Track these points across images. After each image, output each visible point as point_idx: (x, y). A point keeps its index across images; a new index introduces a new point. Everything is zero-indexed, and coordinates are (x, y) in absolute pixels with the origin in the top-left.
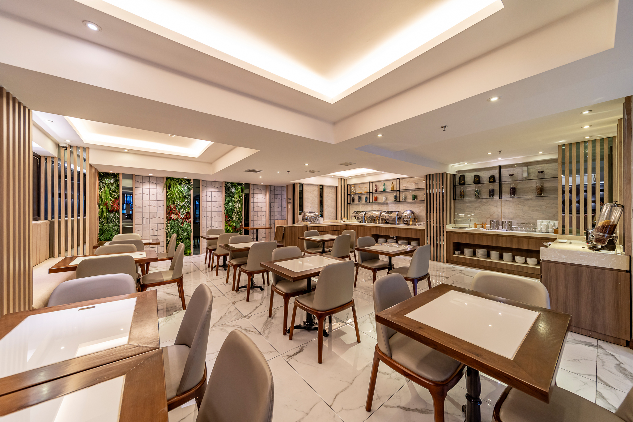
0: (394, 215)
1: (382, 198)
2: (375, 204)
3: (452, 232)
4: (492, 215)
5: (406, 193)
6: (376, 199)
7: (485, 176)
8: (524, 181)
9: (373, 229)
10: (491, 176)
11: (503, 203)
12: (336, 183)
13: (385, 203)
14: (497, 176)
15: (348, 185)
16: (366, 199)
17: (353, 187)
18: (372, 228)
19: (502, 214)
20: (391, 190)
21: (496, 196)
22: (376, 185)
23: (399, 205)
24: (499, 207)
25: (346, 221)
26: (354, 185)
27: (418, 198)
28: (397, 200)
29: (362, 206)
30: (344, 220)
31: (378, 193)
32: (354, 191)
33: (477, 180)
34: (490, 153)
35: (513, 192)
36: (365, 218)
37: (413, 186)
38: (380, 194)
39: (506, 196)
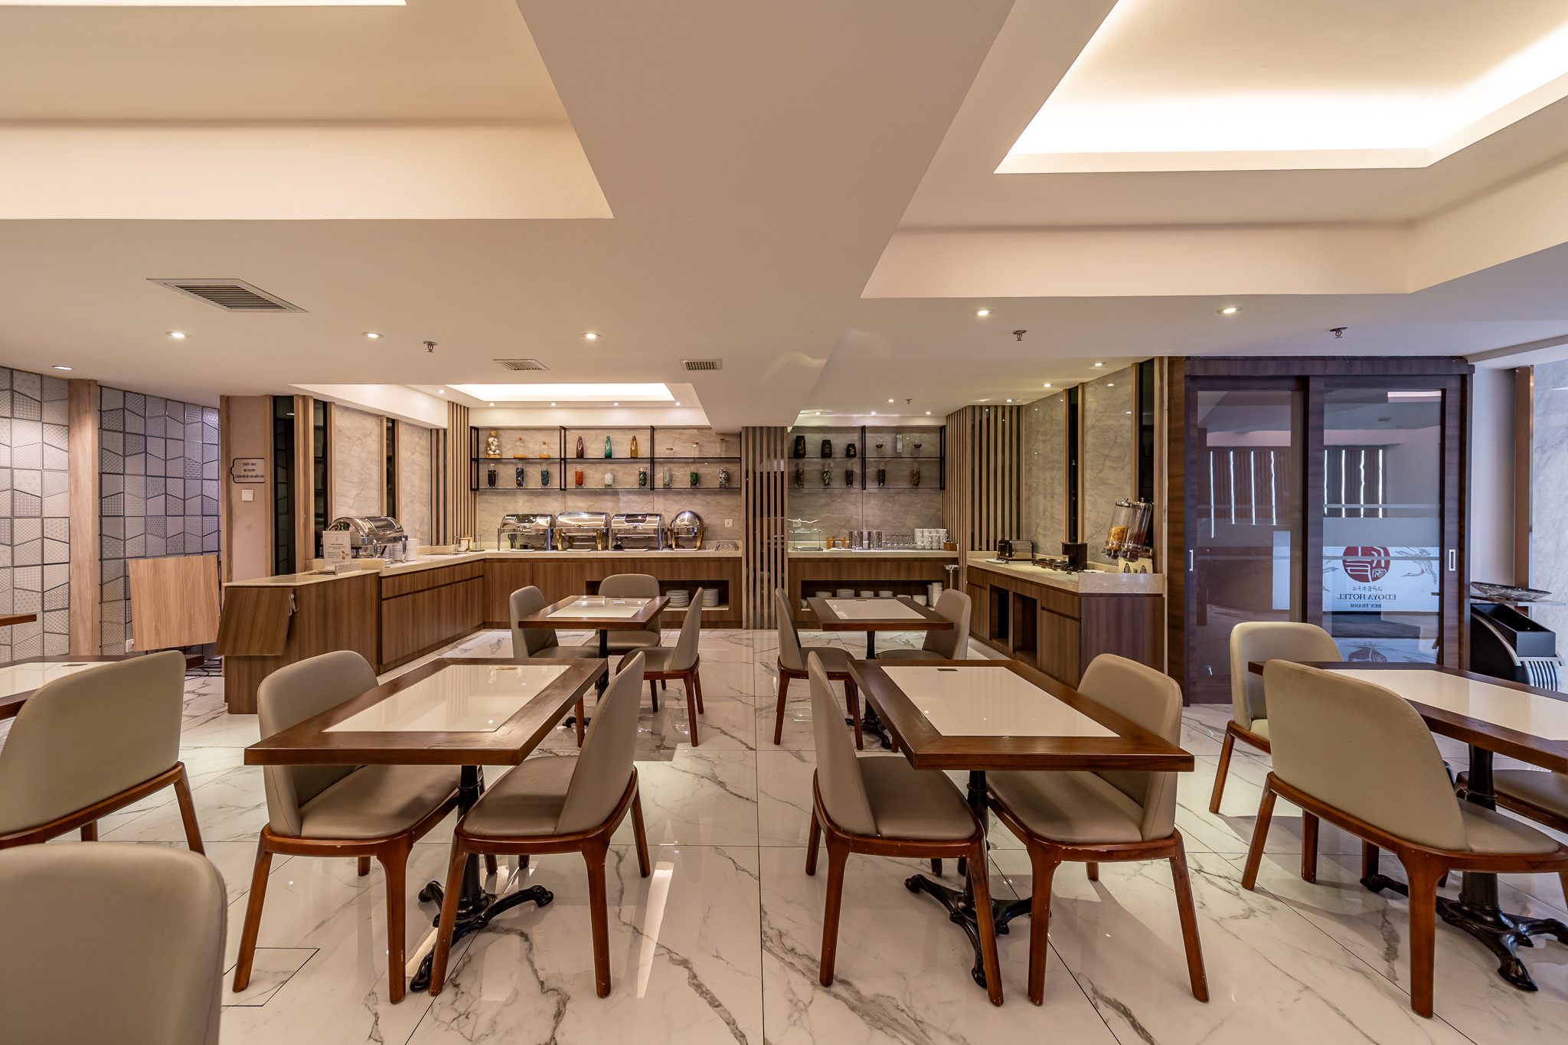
0: (652, 524)
1: (597, 477)
2: (576, 494)
3: (799, 560)
4: (848, 521)
5: (671, 466)
6: (580, 479)
7: (839, 443)
8: (894, 459)
9: (592, 567)
10: (849, 445)
11: (865, 499)
12: (440, 419)
13: (610, 491)
14: (858, 445)
15: (472, 428)
16: (546, 478)
17: (495, 437)
18: (588, 564)
19: (864, 518)
20: (632, 458)
21: (857, 485)
22: (580, 440)
23: (651, 497)
24: (860, 505)
25: (471, 547)
26: (496, 431)
27: (703, 480)
28: (647, 483)
29: (526, 498)
30: (464, 544)
31: (584, 463)
32: (497, 452)
33: (826, 451)
34: (891, 401)
35: (881, 477)
36: (551, 536)
37: (693, 452)
38: (593, 466)
39: (872, 486)
